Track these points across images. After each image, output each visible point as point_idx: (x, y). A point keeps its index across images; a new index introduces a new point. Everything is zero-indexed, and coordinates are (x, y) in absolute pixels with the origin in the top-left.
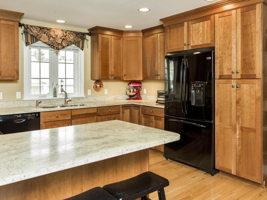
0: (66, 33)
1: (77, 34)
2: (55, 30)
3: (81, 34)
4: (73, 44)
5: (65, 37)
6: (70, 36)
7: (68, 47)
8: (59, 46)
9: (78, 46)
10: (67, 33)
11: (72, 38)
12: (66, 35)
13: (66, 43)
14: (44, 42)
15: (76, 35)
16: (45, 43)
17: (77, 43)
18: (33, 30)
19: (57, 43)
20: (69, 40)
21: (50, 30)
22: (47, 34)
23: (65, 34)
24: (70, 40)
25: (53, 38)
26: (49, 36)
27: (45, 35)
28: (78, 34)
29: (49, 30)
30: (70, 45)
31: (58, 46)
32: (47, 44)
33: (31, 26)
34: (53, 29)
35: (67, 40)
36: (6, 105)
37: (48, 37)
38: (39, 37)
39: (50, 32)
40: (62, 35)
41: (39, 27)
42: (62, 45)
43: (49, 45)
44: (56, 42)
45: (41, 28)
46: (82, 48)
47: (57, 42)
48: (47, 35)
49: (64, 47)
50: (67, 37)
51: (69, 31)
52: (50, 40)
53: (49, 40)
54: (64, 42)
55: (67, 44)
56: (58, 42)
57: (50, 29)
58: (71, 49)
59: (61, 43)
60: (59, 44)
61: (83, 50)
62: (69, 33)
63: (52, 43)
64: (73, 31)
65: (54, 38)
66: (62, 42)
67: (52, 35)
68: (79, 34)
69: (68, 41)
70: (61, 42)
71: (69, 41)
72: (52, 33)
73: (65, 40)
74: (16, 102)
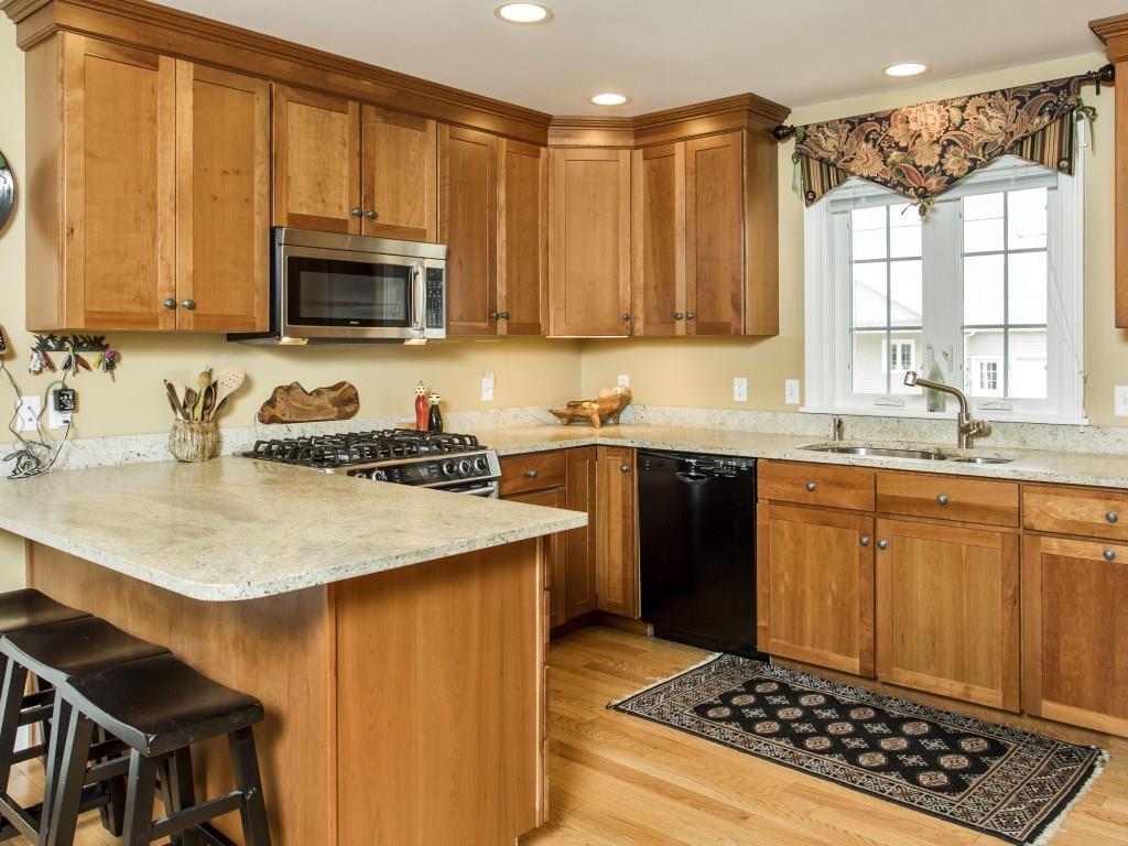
0: (963, 108)
1: (1022, 97)
2: (910, 112)
3: (1052, 90)
4: (1003, 153)
5: (958, 129)
6: (984, 119)
7: (980, 176)
8: (929, 181)
9: (1037, 157)
10: (970, 110)
11: (993, 126)
12: (963, 121)
13: (965, 158)
14: (865, 174)
15: (1018, 103)
16: (871, 179)
17: (1025, 145)
18: (826, 138)
19: (917, 167)
20: (977, 139)
21: (888, 118)
22: (875, 141)
23: (956, 119)
24: (985, 137)
25: (900, 149)
26: (885, 146)
27: (870, 145)
28: (1030, 98)
29: (883, 119)
30: (984, 165)
31: (926, 180)
32: (877, 182)
33: (819, 126)
34: (904, 110)
35: (966, 141)
36: (753, 421)
37: (881, 150)
38: (846, 161)
39: (890, 125)
40: (943, 124)
41: (848, 121)
42: (944, 173)
43: (885, 183)
44: (914, 165)
45: (853, 124)
46: (1060, 159)
47: (918, 164)
48: (874, 146)
49: (952, 182)
50: (967, 127)
51: (979, 95)
52: (889, 160)
53: (885, 162)
54: (955, 155)
55: (969, 164)
56: (925, 165)
57: (890, 115)
58: (1008, 180)
59: (940, 164)
60: (928, 168)
61: (1070, 172)
62: (978, 108)
63: (899, 171)
64: (1003, 92)
65: (905, 149)
66: (942, 156)
67: (896, 140)
68: (1035, 93)
69: (975, 144)
70: (936, 159)
71: (978, 146)
72: (897, 132)
73: (955, 144)
74: (781, 415)
